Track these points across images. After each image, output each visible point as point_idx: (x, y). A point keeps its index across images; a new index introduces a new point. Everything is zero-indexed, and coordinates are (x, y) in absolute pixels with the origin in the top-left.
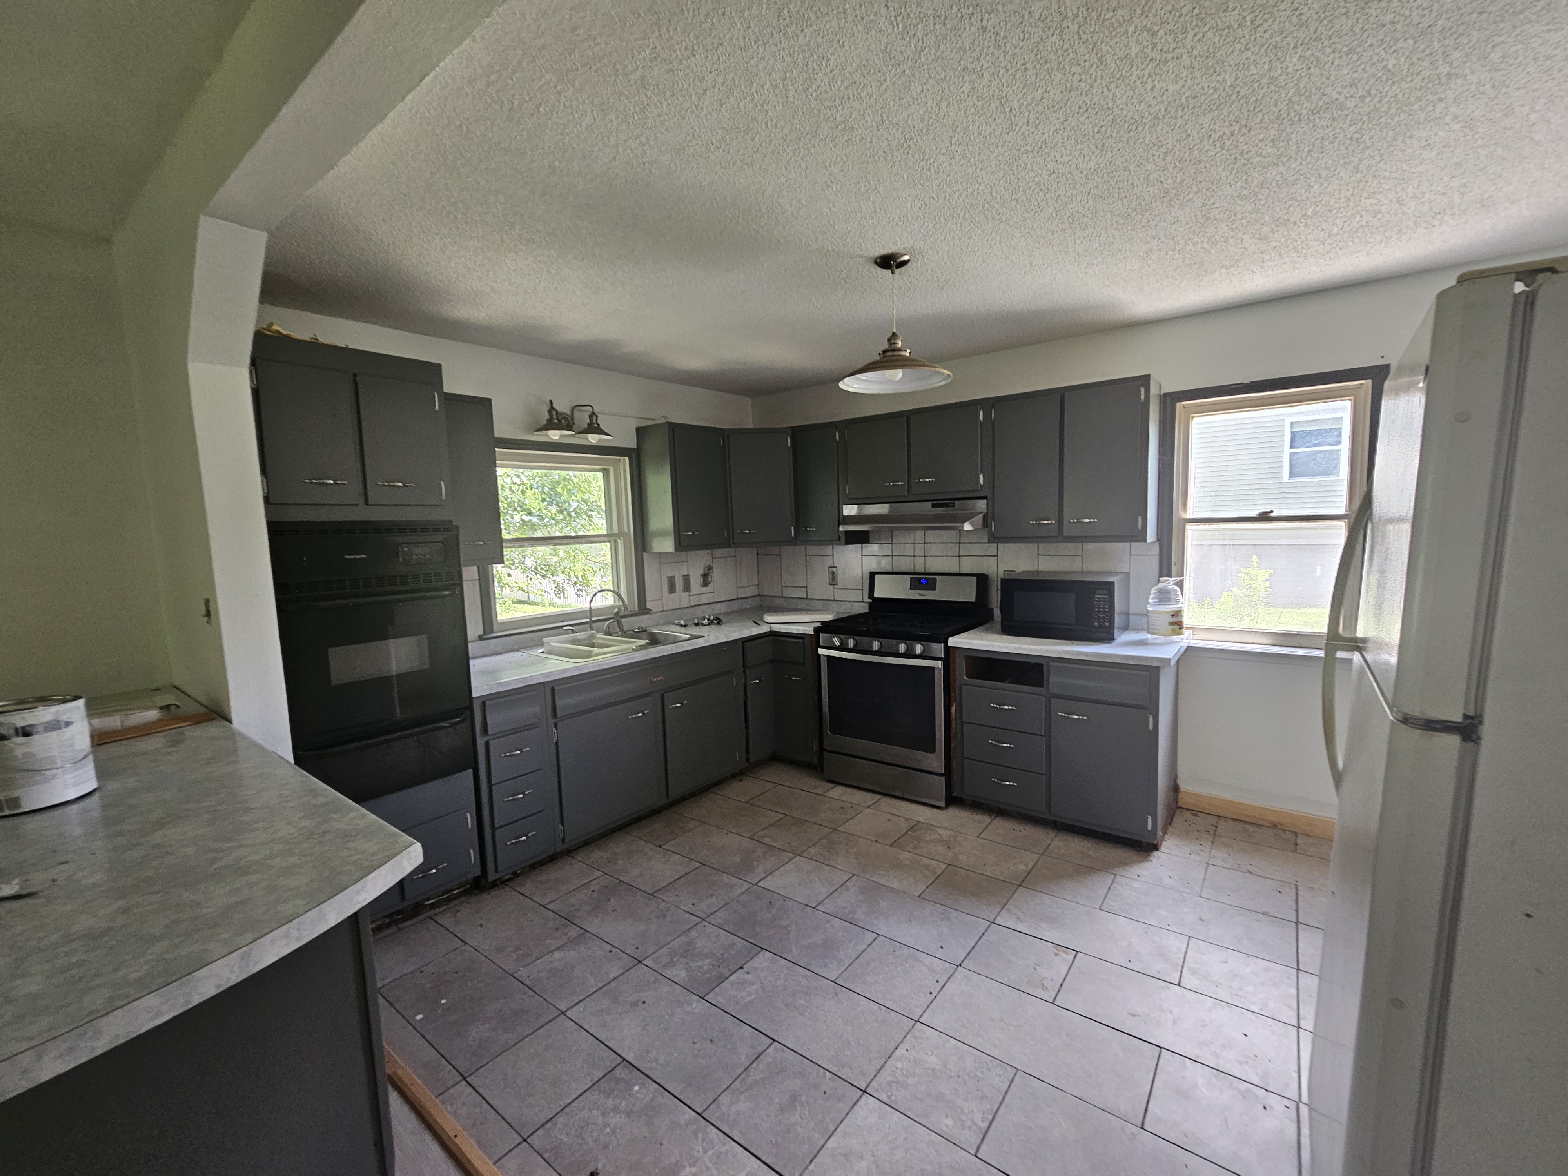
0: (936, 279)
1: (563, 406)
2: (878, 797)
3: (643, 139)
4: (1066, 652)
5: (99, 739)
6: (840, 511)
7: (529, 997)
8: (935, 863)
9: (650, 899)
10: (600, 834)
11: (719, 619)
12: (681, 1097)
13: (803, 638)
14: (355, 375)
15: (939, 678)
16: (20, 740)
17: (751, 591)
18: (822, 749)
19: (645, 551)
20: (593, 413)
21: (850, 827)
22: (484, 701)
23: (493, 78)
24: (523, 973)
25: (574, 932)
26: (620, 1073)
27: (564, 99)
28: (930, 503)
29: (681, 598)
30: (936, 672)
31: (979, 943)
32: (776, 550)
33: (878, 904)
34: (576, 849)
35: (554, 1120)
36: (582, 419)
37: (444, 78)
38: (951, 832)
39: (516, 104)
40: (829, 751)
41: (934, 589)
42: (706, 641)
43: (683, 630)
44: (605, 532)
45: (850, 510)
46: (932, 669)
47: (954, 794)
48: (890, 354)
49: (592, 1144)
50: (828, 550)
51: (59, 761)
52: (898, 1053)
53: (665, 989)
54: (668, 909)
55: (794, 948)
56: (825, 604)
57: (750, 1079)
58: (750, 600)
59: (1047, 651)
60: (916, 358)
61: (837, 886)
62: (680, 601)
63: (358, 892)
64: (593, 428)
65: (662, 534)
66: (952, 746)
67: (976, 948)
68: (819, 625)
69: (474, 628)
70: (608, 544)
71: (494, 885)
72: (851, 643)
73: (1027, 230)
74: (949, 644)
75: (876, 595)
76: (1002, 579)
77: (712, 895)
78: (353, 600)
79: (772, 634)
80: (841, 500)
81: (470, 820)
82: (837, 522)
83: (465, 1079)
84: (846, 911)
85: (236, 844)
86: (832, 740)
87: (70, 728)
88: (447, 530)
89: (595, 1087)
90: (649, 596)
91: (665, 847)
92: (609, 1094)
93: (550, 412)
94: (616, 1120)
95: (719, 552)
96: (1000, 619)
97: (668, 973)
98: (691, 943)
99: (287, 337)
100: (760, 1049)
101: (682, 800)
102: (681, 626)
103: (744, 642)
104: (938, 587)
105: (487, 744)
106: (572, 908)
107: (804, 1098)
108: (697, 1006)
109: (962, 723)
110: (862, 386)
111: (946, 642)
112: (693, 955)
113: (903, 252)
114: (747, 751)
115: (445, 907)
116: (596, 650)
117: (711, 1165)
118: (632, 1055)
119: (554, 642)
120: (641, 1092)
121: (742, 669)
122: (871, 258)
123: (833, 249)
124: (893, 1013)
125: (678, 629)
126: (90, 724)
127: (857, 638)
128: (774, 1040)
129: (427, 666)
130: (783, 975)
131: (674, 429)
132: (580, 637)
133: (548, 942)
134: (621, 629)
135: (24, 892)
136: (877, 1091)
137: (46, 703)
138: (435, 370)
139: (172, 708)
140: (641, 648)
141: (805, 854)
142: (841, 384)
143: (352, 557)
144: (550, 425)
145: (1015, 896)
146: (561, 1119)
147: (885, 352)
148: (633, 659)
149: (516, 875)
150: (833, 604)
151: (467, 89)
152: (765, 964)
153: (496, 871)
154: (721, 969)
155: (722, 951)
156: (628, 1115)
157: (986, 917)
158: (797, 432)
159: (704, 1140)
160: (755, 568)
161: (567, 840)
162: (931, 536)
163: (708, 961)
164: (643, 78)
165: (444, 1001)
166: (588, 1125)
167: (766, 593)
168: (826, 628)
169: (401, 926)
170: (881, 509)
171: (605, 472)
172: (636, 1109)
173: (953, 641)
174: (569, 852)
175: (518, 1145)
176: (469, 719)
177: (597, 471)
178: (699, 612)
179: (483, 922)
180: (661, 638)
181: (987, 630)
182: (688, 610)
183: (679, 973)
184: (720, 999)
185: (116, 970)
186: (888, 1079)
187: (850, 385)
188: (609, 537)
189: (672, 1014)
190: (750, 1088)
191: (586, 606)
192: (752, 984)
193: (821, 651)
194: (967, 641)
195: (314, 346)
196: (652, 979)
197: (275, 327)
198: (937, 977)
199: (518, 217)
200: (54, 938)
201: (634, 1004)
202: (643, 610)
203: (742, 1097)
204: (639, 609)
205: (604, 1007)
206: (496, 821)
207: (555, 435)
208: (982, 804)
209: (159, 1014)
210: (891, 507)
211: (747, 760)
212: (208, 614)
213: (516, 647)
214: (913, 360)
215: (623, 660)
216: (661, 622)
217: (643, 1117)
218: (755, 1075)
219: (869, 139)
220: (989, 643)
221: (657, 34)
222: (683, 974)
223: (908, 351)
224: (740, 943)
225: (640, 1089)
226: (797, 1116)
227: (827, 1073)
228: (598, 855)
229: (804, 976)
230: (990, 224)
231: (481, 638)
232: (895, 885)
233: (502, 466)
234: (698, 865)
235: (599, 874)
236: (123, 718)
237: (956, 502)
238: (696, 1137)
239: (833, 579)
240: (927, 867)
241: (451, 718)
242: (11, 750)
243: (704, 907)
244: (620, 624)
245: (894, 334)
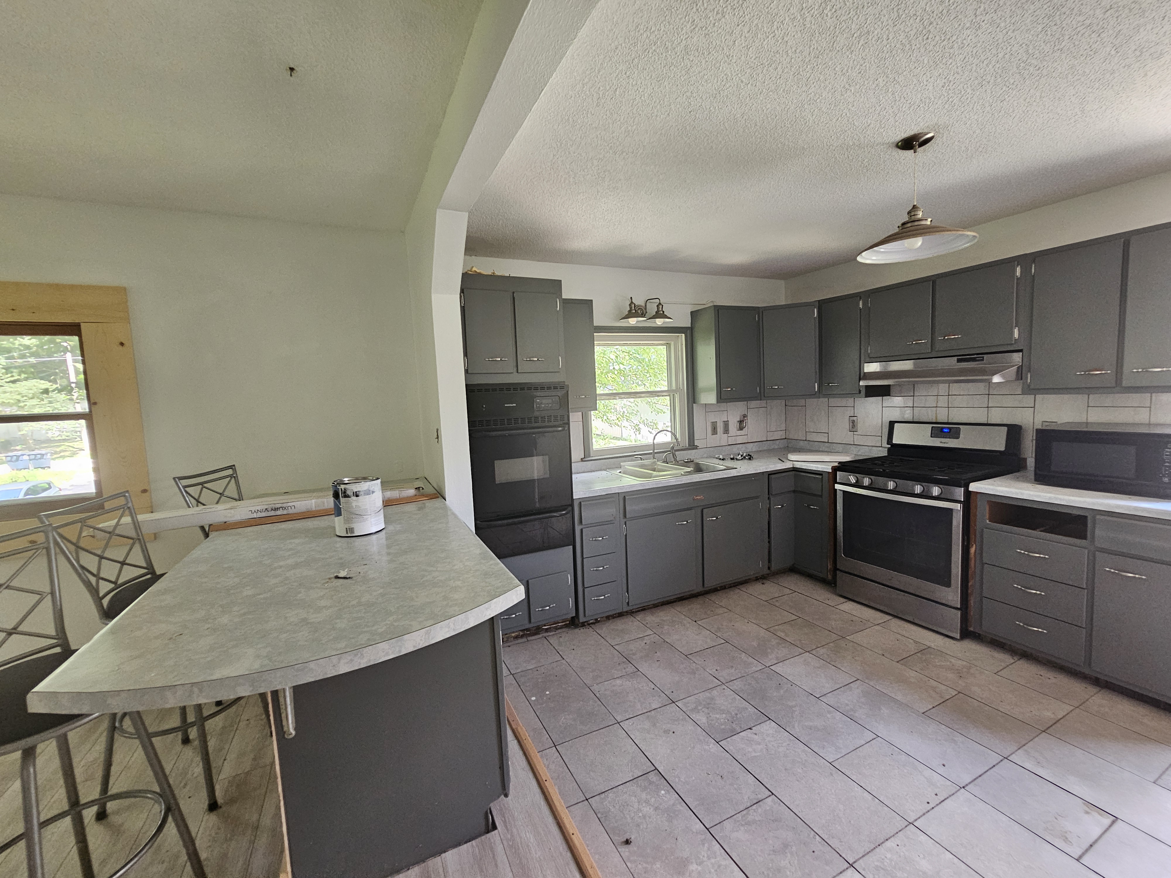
0: (963, 148)
1: (639, 301)
2: (891, 617)
3: (689, 94)
4: (1118, 506)
5: (387, 503)
6: (861, 368)
7: (598, 705)
8: (944, 687)
9: (685, 659)
10: (653, 604)
11: (750, 456)
12: (694, 811)
13: (822, 475)
14: (514, 293)
15: (957, 521)
16: (355, 498)
17: (777, 435)
18: (835, 569)
19: (694, 403)
20: (660, 304)
21: (858, 638)
22: (581, 501)
23: (586, 80)
24: (595, 688)
25: (630, 669)
26: (653, 777)
27: (632, 80)
28: (956, 358)
29: (721, 438)
30: (954, 514)
31: (988, 773)
32: (802, 402)
33: (880, 709)
34: (636, 612)
35: (606, 794)
36: (652, 309)
37: (557, 90)
38: (965, 663)
39: (601, 94)
40: (841, 571)
41: (958, 438)
42: (739, 472)
43: (721, 462)
44: (666, 389)
45: (871, 367)
46: (950, 511)
47: (972, 629)
48: (909, 225)
49: (629, 820)
50: (850, 401)
51: (369, 512)
52: (888, 844)
53: (690, 726)
54: (697, 669)
55: (796, 725)
56: (846, 446)
57: (750, 818)
58: (778, 442)
59: (1094, 504)
60: (937, 225)
61: (841, 685)
62: (720, 441)
63: (487, 609)
64: (660, 315)
65: (708, 390)
66: (970, 584)
67: (983, 776)
68: (836, 464)
69: (577, 453)
70: (668, 398)
71: (583, 625)
72: (866, 481)
73: (1076, 77)
74: (970, 489)
75: (894, 442)
76: (1037, 430)
77: (732, 667)
78: (508, 432)
79: (794, 469)
80: (862, 359)
81: (570, 578)
82: (858, 377)
83: (555, 746)
84: (848, 708)
85: (435, 569)
86: (845, 562)
87: (374, 494)
88: (562, 388)
89: (635, 781)
90: (696, 437)
91: (699, 623)
92: (645, 789)
93: (630, 305)
94: (647, 810)
95: (753, 404)
96: (1033, 469)
97: (693, 716)
98: (712, 699)
99: (480, 274)
100: (760, 797)
101: (715, 590)
102: (720, 459)
103: (769, 475)
104: (961, 435)
105: (582, 530)
106: (631, 652)
107: (794, 848)
108: (713, 747)
109: (983, 564)
110: (880, 258)
111: (967, 486)
112: (713, 708)
113: (926, 131)
114: (769, 561)
115: (554, 633)
116: (655, 473)
117: (713, 871)
118: (662, 768)
119: (628, 465)
120: (667, 797)
121: (767, 496)
122: (893, 143)
123: (854, 144)
124: (886, 808)
125: (718, 461)
126: (383, 495)
127: (872, 477)
128: (773, 794)
129: (548, 476)
130: (784, 744)
131: (718, 309)
132: (646, 463)
133: (613, 671)
134: (675, 460)
135: (348, 577)
136: (864, 870)
137: (365, 481)
138: (557, 285)
139: (421, 489)
140: (689, 473)
141: (814, 652)
142: (859, 259)
143: (509, 405)
144: (630, 315)
145: (1036, 739)
146: (611, 795)
147: (903, 224)
148: (681, 481)
149: (597, 621)
150: (853, 447)
151: (570, 93)
152: (771, 732)
153: (585, 616)
154: (734, 726)
155: (736, 712)
156: (656, 809)
157: (999, 751)
158: (822, 304)
159: (709, 849)
160: (783, 418)
161: (630, 604)
162: (955, 388)
163: (724, 715)
164: (686, 46)
165: (547, 693)
166: (627, 805)
167: (791, 437)
168: (843, 467)
169: (530, 638)
170: (907, 365)
171: (668, 345)
172: (661, 807)
173: (974, 487)
174: (631, 613)
175: (583, 801)
176: (571, 513)
177: (662, 345)
178: (735, 449)
179: (575, 647)
180: (704, 467)
181: (1017, 479)
182: (727, 447)
183: (702, 719)
184: (731, 748)
185: (373, 626)
186: (876, 863)
187: (867, 258)
188: (670, 392)
189: (694, 748)
190: (748, 823)
191: (651, 441)
192: (759, 744)
193: (837, 486)
194: (991, 487)
195: (493, 277)
196: (681, 717)
197: (474, 269)
198: (937, 791)
199: (607, 173)
200: (354, 602)
201: (666, 732)
202: (692, 446)
203: (742, 828)
204: (689, 445)
205: (646, 727)
206: (585, 583)
207: (633, 321)
208: (1005, 644)
209: (387, 654)
210: (914, 364)
211: (769, 568)
212: (438, 438)
213: (604, 467)
214: (934, 227)
215: (673, 482)
216: (705, 455)
217: (666, 815)
218: (754, 815)
219: (885, 37)
220: (1017, 490)
221: (695, 9)
222: (704, 720)
223: (930, 220)
224: (751, 710)
225: (666, 793)
226: (787, 862)
227: (817, 837)
228: (650, 618)
229: (804, 751)
230: (1028, 82)
231: (582, 460)
232: (899, 697)
233: (599, 345)
234: (723, 641)
235: (651, 632)
236: (400, 492)
237: (985, 356)
238: (703, 844)
239: (853, 426)
240: (934, 689)
241: (561, 511)
242: (352, 503)
243: (725, 674)
244: (674, 455)
245: (914, 207)
